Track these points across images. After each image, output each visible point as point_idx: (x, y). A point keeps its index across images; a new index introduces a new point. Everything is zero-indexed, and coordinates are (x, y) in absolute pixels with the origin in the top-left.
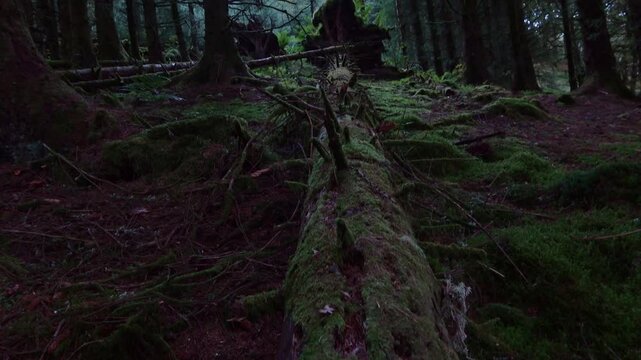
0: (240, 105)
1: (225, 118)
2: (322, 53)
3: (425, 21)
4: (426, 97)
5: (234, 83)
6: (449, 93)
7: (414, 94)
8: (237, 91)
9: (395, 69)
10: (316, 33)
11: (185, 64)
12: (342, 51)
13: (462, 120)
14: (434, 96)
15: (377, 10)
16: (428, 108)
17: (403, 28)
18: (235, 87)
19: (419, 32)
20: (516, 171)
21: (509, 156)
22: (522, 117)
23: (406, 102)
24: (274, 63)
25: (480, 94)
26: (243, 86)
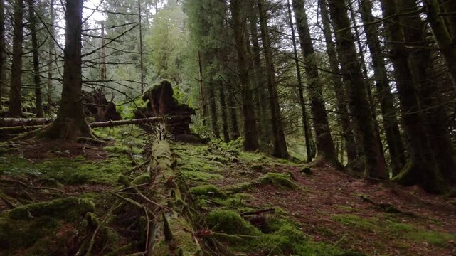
0: (83, 162)
1: (77, 202)
2: (148, 122)
3: (218, 103)
4: (219, 163)
5: (79, 141)
6: (235, 161)
7: (211, 159)
8: (81, 149)
9: (198, 136)
10: (144, 105)
11: (40, 119)
12: (162, 121)
13: (244, 189)
14: (224, 162)
15: (187, 91)
16: (221, 173)
17: (204, 107)
18: (80, 145)
19: (214, 110)
20: (284, 244)
21: (278, 229)
22: (282, 187)
23: (206, 167)
24: (111, 125)
25: (255, 164)
26: (85, 145)
